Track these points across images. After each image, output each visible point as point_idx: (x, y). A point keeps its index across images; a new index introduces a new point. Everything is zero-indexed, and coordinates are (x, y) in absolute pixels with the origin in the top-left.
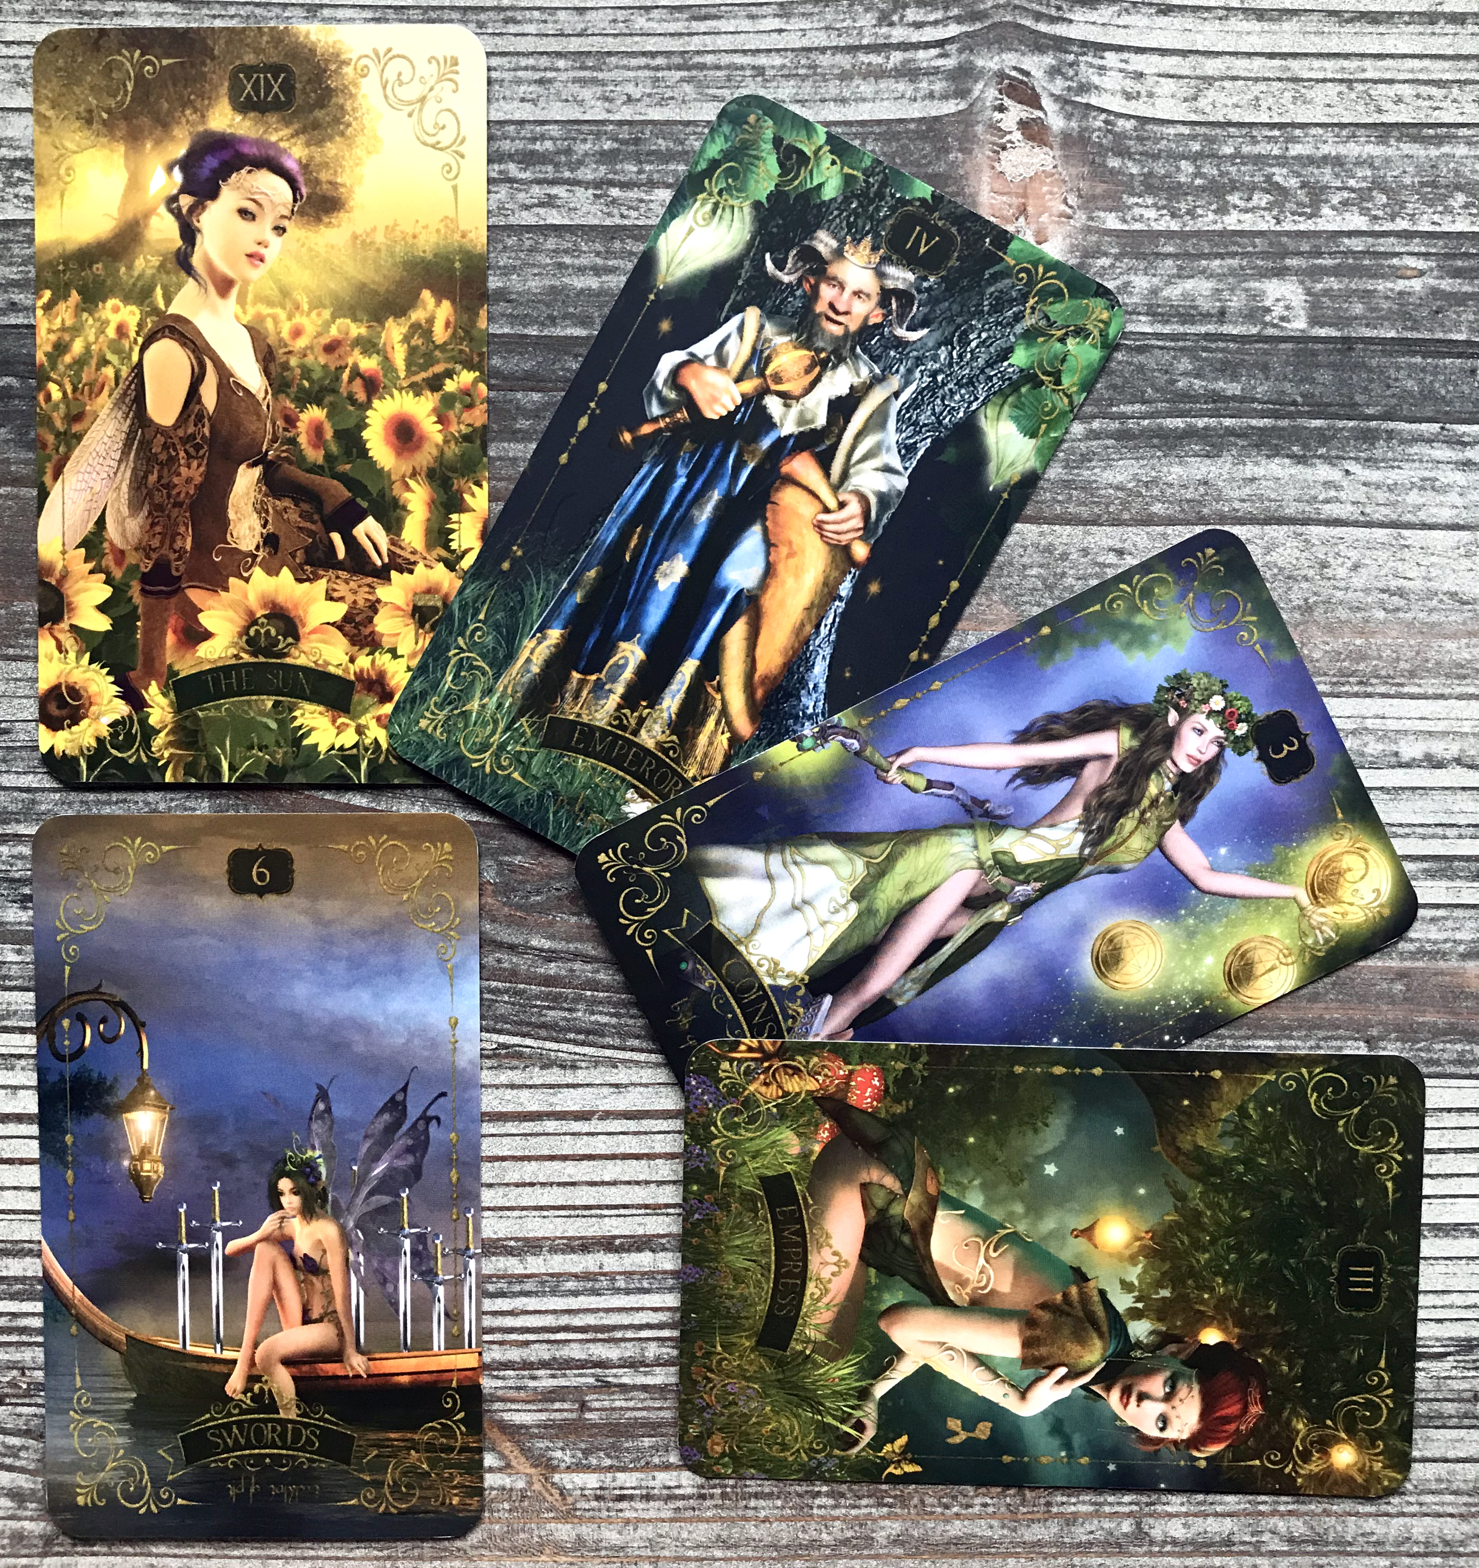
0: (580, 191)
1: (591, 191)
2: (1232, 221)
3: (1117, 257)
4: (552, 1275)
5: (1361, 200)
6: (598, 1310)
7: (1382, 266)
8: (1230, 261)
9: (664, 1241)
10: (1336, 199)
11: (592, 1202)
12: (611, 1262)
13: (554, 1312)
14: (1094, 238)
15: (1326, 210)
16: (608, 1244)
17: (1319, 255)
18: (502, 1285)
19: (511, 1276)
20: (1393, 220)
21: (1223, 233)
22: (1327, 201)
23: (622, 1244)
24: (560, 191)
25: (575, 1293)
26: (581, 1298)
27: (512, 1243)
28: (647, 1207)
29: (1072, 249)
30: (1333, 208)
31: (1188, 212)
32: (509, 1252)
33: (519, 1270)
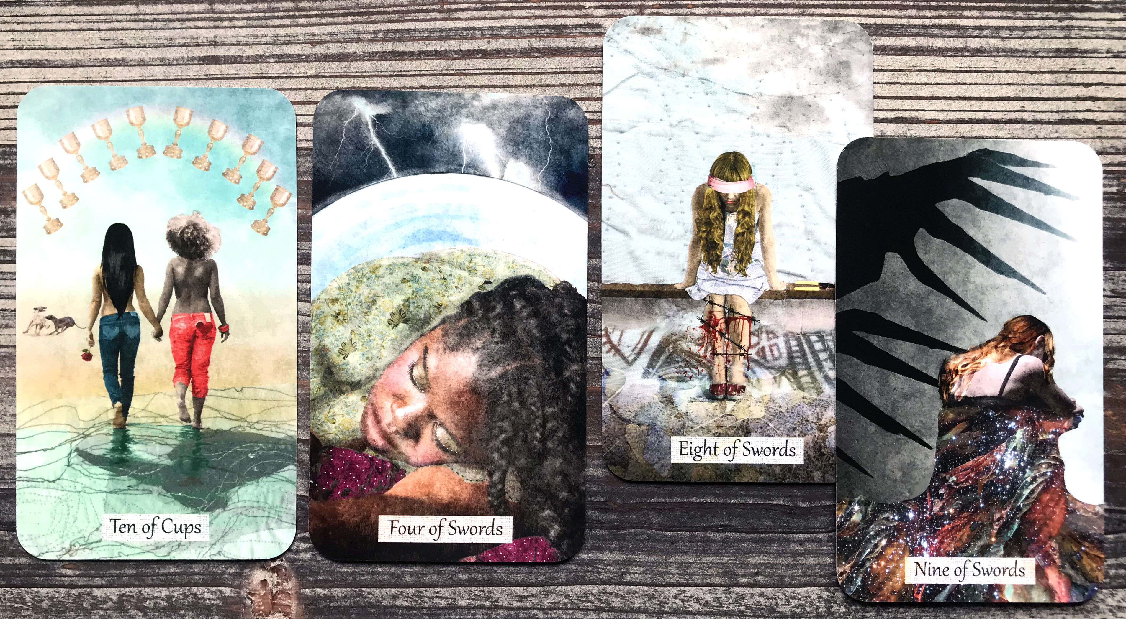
0: (506, 604)
1: (500, 604)
2: (164, 592)
3: (224, 573)
4: (515, 37)
5: (96, 604)
6: (490, 19)
7: (85, 570)
8: (165, 571)
9: (455, 56)
10: (110, 604)
11: (494, 77)
12: (484, 45)
13: (513, 18)
14: (236, 583)
15: (115, 598)
16: (485, 54)
17: (118, 575)
18: (542, 32)
19: (536, 37)
20: (79, 593)
21: (169, 586)
22: (114, 603)
23: (478, 54)
24: (516, 604)
25: (502, 28)
26: (499, 25)
27: (536, 55)
28: (465, 74)
29: (248, 577)
30: (111, 599)
31: (188, 596)
32: (537, 50)
33: (533, 40)
